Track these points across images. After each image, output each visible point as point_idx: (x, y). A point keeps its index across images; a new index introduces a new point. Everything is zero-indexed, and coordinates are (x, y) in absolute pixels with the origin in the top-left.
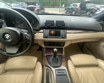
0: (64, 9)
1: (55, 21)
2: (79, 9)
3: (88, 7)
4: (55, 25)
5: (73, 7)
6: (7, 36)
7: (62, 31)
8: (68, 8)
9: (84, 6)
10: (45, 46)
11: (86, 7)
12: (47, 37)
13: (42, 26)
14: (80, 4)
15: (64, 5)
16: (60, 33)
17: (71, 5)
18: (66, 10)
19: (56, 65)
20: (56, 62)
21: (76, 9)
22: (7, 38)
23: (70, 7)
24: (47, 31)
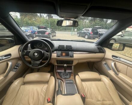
0: (77, 32)
1: (65, 46)
2: (91, 33)
3: (100, 32)
4: (65, 48)
5: (85, 31)
6: (36, 54)
7: (70, 52)
8: (80, 33)
9: (95, 31)
10: (57, 64)
11: (98, 32)
12: (59, 57)
13: (56, 49)
14: (91, 29)
15: (76, 30)
16: (69, 54)
17: (84, 29)
18: (78, 34)
19: (65, 77)
20: (66, 75)
21: (88, 34)
22: (36, 55)
23: (82, 32)
24: (60, 53)
